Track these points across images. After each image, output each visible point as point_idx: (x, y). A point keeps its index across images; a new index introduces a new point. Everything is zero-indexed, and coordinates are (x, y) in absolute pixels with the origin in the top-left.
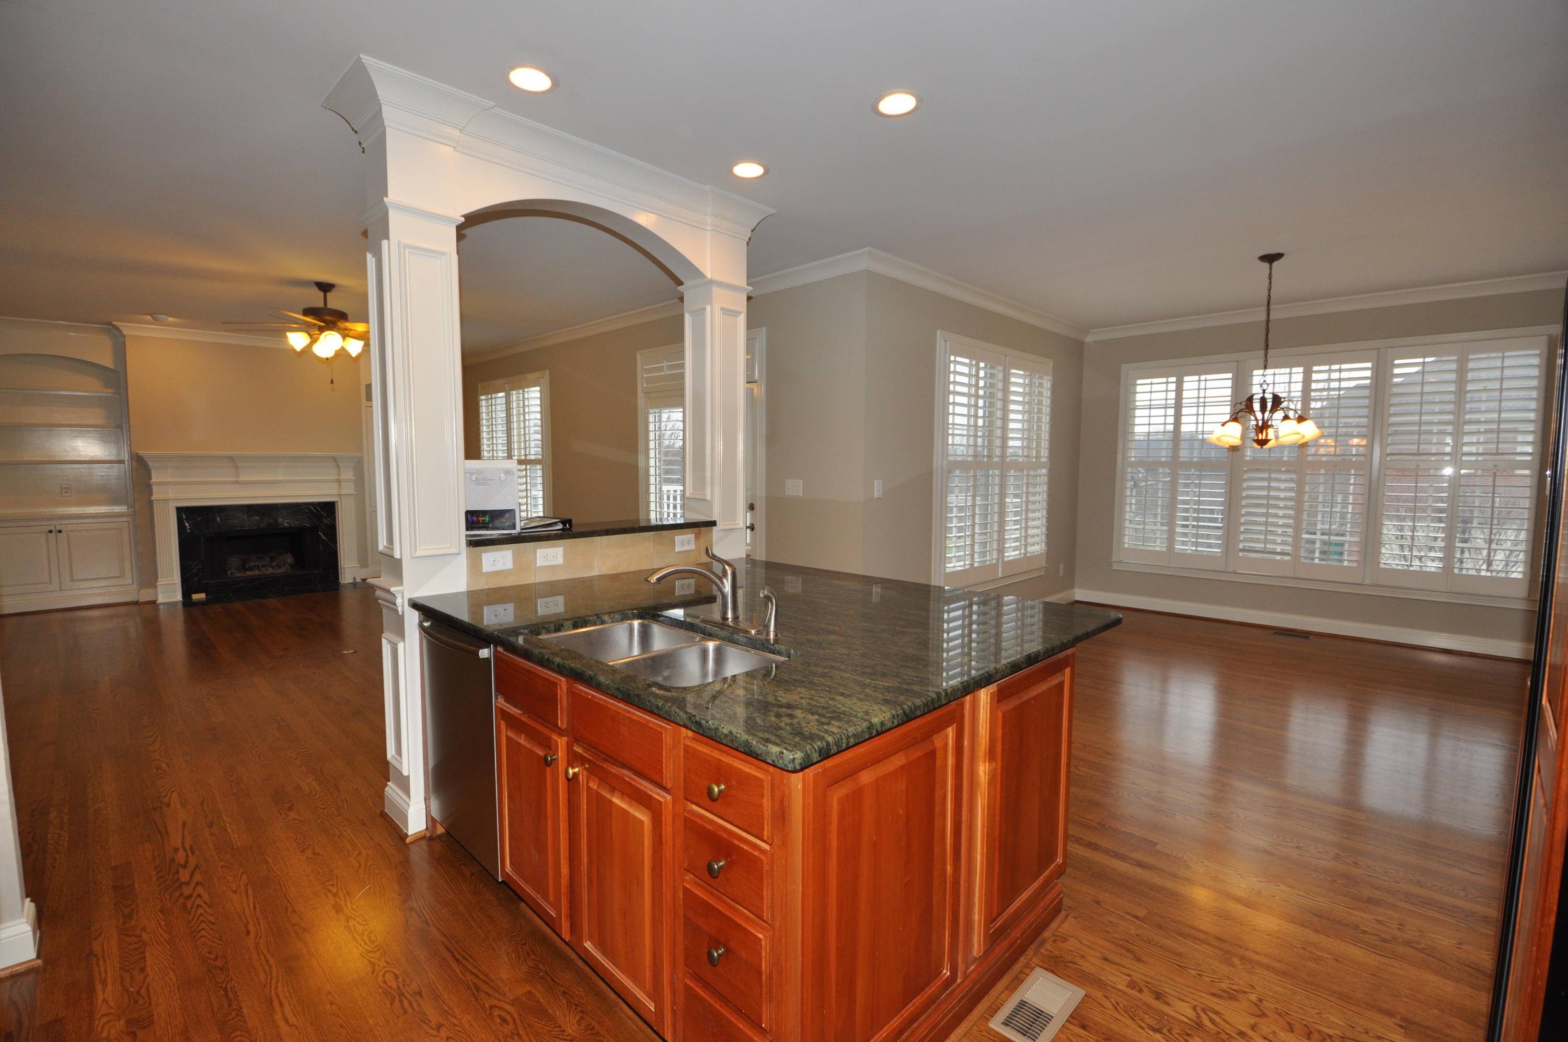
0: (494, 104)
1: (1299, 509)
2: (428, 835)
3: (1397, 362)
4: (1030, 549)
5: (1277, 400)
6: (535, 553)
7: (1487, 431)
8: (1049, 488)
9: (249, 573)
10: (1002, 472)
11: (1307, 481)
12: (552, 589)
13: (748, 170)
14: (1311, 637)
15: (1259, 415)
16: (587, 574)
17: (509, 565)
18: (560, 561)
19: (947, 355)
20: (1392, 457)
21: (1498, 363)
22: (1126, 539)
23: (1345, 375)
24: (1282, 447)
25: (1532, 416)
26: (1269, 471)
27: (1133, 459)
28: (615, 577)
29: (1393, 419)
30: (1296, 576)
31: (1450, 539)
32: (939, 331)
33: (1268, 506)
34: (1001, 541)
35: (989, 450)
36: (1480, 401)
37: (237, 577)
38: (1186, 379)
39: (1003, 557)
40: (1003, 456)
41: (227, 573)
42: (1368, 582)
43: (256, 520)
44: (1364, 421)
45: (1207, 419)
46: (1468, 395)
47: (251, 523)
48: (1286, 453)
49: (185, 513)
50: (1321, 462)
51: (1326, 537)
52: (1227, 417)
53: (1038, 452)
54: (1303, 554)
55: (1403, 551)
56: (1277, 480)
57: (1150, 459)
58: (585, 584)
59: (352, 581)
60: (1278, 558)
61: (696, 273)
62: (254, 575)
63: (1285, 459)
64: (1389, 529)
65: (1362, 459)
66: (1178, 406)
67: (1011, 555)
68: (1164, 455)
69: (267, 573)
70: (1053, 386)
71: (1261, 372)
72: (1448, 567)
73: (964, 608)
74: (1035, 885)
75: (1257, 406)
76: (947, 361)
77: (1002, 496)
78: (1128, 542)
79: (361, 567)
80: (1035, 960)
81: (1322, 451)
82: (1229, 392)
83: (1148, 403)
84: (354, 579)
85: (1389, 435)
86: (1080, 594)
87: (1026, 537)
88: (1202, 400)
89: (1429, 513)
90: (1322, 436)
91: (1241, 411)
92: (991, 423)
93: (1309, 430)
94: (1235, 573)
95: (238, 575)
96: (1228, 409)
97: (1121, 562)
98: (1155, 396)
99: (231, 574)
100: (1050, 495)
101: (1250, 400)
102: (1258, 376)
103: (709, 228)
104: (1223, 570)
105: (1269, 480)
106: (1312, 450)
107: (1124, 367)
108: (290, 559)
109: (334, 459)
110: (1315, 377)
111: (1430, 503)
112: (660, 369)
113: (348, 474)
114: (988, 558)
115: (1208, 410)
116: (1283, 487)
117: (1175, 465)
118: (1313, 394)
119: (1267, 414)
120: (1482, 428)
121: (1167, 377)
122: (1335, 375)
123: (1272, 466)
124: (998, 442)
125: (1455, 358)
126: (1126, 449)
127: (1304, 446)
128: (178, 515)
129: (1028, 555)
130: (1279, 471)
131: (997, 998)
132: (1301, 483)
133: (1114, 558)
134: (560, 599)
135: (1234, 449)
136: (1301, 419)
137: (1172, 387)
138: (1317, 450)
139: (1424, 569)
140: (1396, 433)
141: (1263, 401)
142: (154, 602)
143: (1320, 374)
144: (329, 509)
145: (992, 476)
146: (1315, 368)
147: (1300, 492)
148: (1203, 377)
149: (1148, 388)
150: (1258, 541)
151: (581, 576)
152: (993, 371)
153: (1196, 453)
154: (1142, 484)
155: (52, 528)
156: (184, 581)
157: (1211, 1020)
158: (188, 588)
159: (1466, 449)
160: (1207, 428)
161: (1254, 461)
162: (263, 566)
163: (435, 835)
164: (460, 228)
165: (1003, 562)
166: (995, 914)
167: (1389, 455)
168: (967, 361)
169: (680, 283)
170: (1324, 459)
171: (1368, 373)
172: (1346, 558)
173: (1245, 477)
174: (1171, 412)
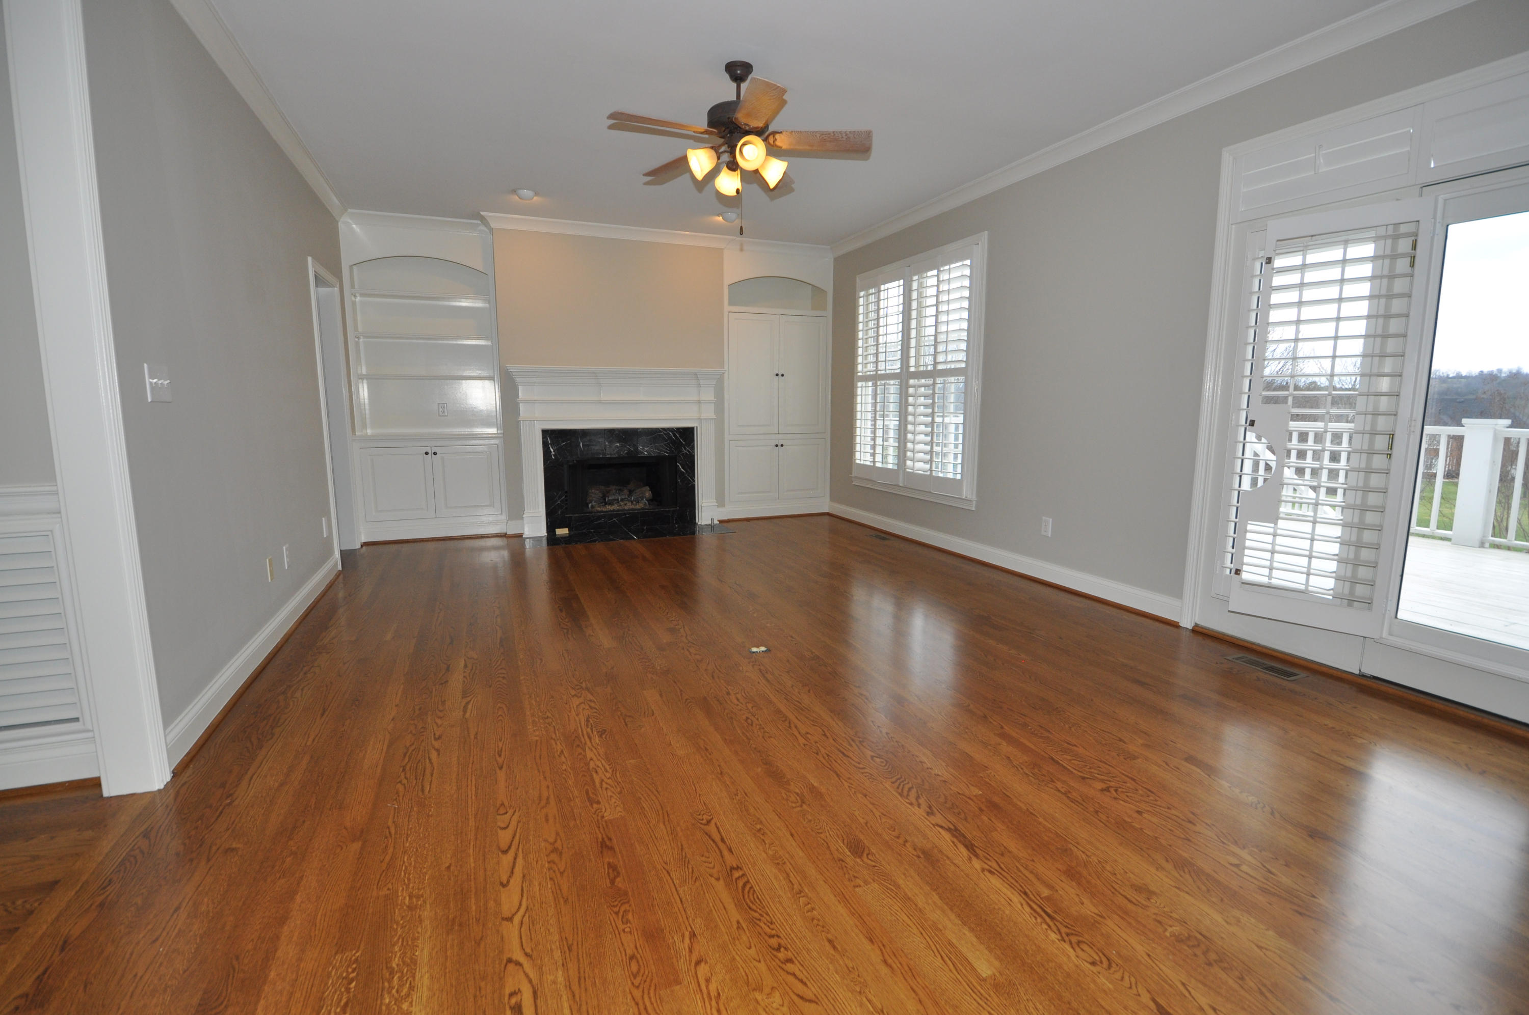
9: (609, 508)
37: (598, 512)
41: (588, 506)
43: (617, 447)
47: (613, 450)
49: (552, 437)
59: (710, 522)
62: (614, 510)
69: (626, 508)
79: (718, 506)
84: (712, 520)
95: (599, 509)
99: (592, 507)
108: (648, 494)
109: (696, 374)
113: (708, 395)
128: (543, 438)
142: (520, 536)
144: (687, 435)
155: (428, 450)
156: (550, 513)
158: (552, 523)
162: (622, 500)
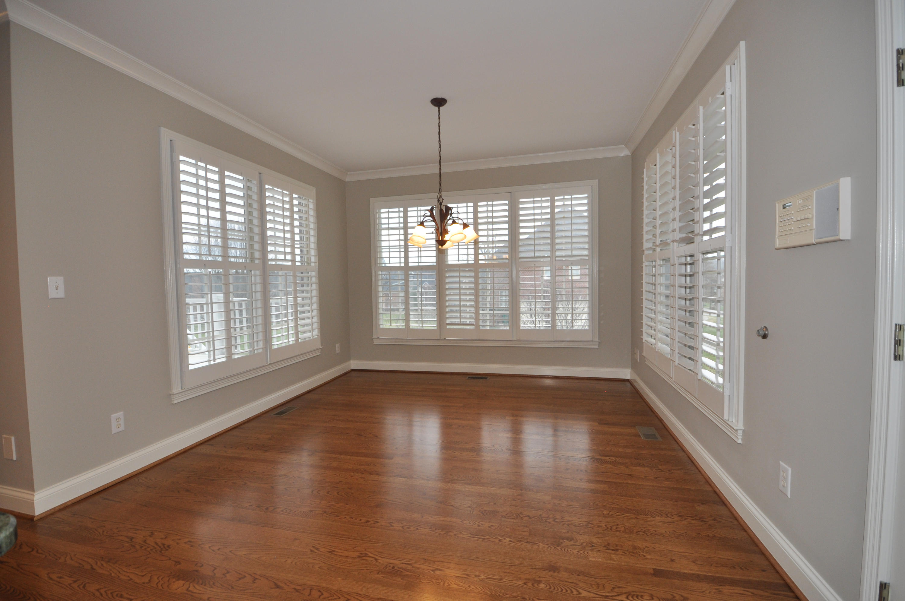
1: (477, 295)
3: (521, 200)
4: (302, 336)
7: (566, 243)
11: (480, 277)
14: (489, 378)
20: (522, 260)
21: (569, 202)
22: (381, 322)
23: (495, 208)
25: (586, 233)
26: (460, 271)
27: (381, 266)
30: (478, 339)
31: (553, 309)
34: (268, 332)
36: (562, 225)
38: (409, 209)
42: (515, 339)
44: (507, 237)
46: (556, 221)
50: (485, 263)
51: (492, 312)
54: (481, 324)
55: (532, 318)
56: (464, 277)
57: (392, 265)
60: (468, 327)
64: (523, 306)
65: (507, 261)
66: (406, 228)
68: (400, 262)
72: (553, 326)
77: (266, 293)
78: (383, 324)
81: (487, 257)
83: (388, 226)
85: (519, 246)
86: (355, 364)
89: (542, 293)
94: (445, 340)
97: (379, 338)
98: (391, 221)
104: (438, 339)
105: (460, 277)
106: (481, 257)
107: (371, 200)
110: (479, 209)
111: (542, 287)
116: (467, 281)
117: (406, 268)
118: (479, 220)
120: (564, 241)
122: (490, 209)
123: (460, 267)
125: (549, 198)
126: (376, 258)
130: (465, 271)
132: (476, 278)
133: (375, 337)
138: (484, 257)
139: (542, 328)
140: (523, 245)
143: (482, 207)
146: (479, 204)
147: (477, 283)
148: (419, 208)
150: (455, 317)
153: (418, 260)
159: (557, 254)
161: (451, 265)
167: (520, 258)
170: (488, 262)
171: (506, 208)
172: (502, 324)
173: (446, 276)
174: (402, 232)
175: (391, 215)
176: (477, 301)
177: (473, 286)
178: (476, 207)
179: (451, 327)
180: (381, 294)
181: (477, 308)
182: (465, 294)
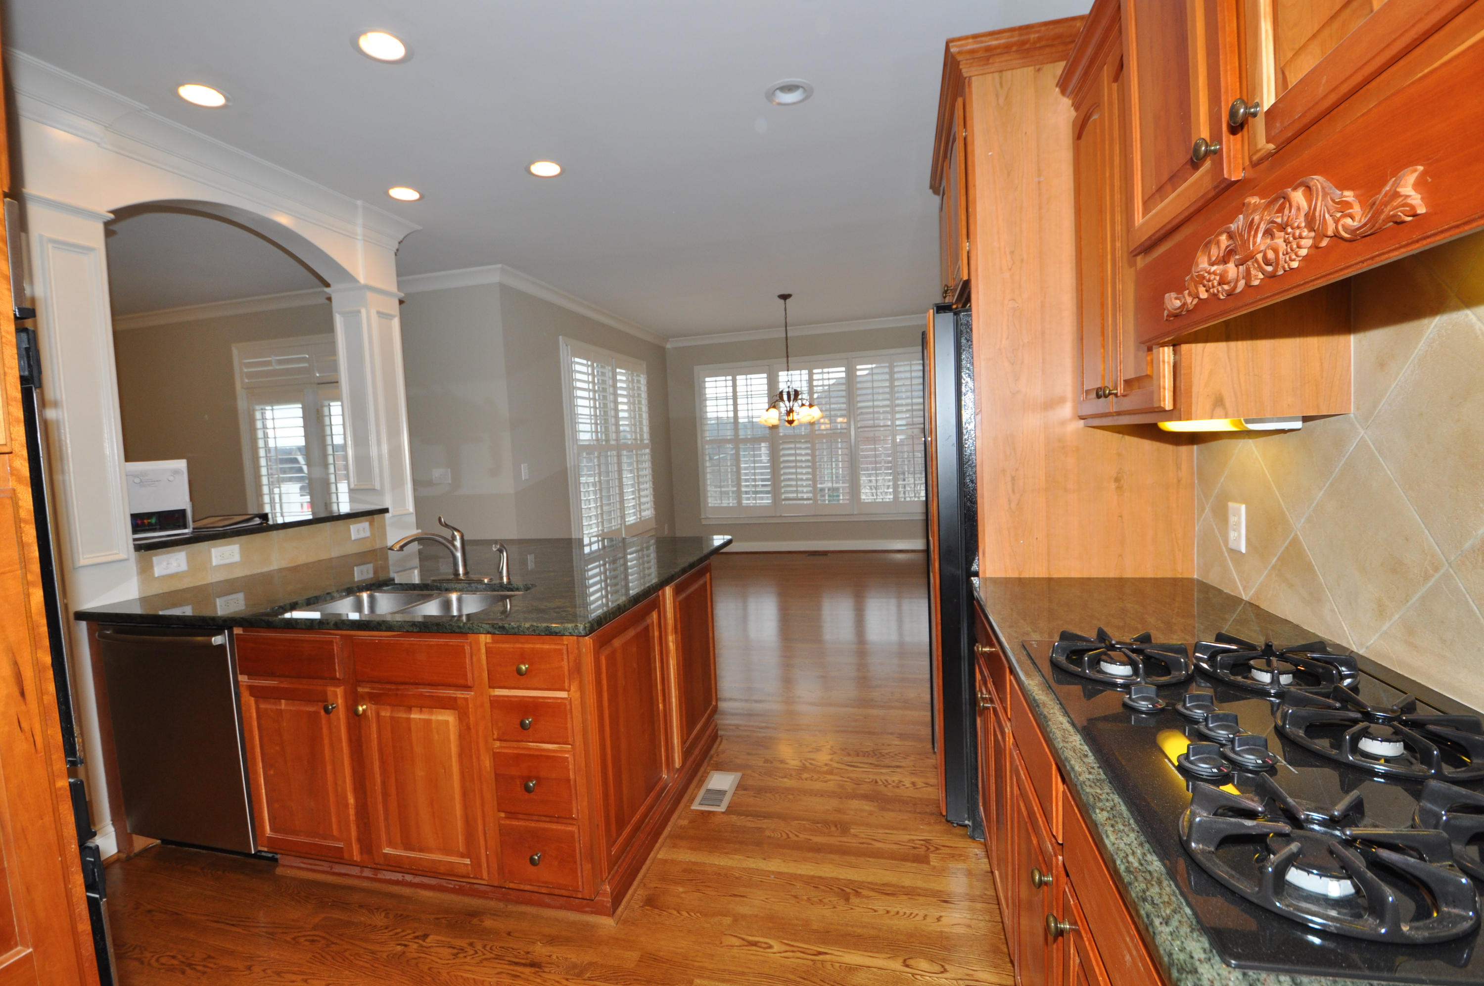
0: (147, 107)
1: (814, 468)
2: (123, 856)
3: (858, 367)
4: (643, 514)
5: (797, 393)
6: (210, 552)
7: (907, 411)
8: (653, 464)
10: (618, 453)
11: (817, 448)
12: (229, 587)
13: (404, 194)
14: (829, 554)
15: (787, 403)
16: (265, 569)
17: (184, 567)
18: (237, 558)
19: (569, 357)
20: (862, 430)
21: (908, 368)
22: (710, 500)
23: (831, 375)
24: (801, 425)
26: (795, 442)
27: (708, 439)
28: (295, 569)
29: (860, 405)
30: (816, 514)
31: (895, 480)
32: (561, 337)
33: (796, 467)
34: (622, 509)
35: (606, 434)
36: (902, 392)
38: (738, 377)
39: (625, 521)
40: (617, 440)
42: (856, 512)
44: (844, 406)
45: (754, 407)
46: (896, 389)
48: (803, 429)
50: (823, 434)
52: (766, 406)
53: (642, 435)
54: (819, 498)
55: (872, 490)
56: (800, 448)
57: (720, 438)
58: (265, 579)
60: (805, 502)
61: (346, 276)
63: (803, 433)
64: (863, 479)
65: (845, 431)
66: (735, 398)
67: (631, 519)
68: (729, 434)
70: (648, 383)
71: (786, 373)
72: (896, 498)
73: (599, 566)
74: (704, 719)
75: (785, 397)
76: (570, 362)
77: (620, 471)
78: (712, 502)
80: (709, 768)
81: (823, 427)
82: (766, 387)
83: (715, 396)
85: (858, 415)
87: (640, 505)
88: (749, 393)
89: (883, 464)
90: (822, 418)
91: (777, 401)
92: (606, 413)
93: (815, 413)
94: (781, 516)
96: (766, 400)
97: (708, 518)
100: (653, 470)
101: (781, 393)
102: (783, 376)
103: (359, 237)
104: (774, 515)
105: (795, 448)
106: (817, 427)
107: (695, 368)
110: (815, 377)
111: (883, 457)
112: (269, 363)
114: (613, 524)
115: (754, 400)
116: (803, 452)
117: (737, 441)
118: (815, 388)
119: (791, 403)
120: (904, 409)
121: (726, 376)
122: (826, 376)
123: (794, 439)
124: (613, 428)
125: (887, 365)
126: (703, 431)
127: (812, 424)
129: (643, 519)
130: (800, 442)
131: (692, 793)
132: (813, 449)
133: (703, 516)
134: (240, 596)
135: (774, 427)
136: (811, 406)
137: (730, 383)
138: (820, 427)
139: (884, 500)
140: (862, 413)
141: (788, 393)
143: (818, 374)
145: (611, 456)
146: (815, 371)
147: (813, 455)
148: (749, 376)
149: (713, 384)
150: (791, 492)
151: (259, 571)
152: (604, 370)
153: (749, 432)
154: (715, 458)
157: (811, 764)
159: (898, 423)
160: (755, 413)
161: (785, 436)
163: (132, 854)
164: (107, 224)
165: (625, 526)
166: (685, 738)
167: (859, 428)
168: (585, 362)
169: (328, 285)
170: (825, 432)
171: (843, 375)
172: (841, 498)
173: (781, 447)
174: (731, 402)
175: (719, 384)
176: (814, 474)
177: (809, 458)
178: (811, 375)
179: (787, 502)
180: (708, 470)
181: (814, 480)
182: (801, 467)
